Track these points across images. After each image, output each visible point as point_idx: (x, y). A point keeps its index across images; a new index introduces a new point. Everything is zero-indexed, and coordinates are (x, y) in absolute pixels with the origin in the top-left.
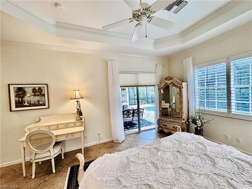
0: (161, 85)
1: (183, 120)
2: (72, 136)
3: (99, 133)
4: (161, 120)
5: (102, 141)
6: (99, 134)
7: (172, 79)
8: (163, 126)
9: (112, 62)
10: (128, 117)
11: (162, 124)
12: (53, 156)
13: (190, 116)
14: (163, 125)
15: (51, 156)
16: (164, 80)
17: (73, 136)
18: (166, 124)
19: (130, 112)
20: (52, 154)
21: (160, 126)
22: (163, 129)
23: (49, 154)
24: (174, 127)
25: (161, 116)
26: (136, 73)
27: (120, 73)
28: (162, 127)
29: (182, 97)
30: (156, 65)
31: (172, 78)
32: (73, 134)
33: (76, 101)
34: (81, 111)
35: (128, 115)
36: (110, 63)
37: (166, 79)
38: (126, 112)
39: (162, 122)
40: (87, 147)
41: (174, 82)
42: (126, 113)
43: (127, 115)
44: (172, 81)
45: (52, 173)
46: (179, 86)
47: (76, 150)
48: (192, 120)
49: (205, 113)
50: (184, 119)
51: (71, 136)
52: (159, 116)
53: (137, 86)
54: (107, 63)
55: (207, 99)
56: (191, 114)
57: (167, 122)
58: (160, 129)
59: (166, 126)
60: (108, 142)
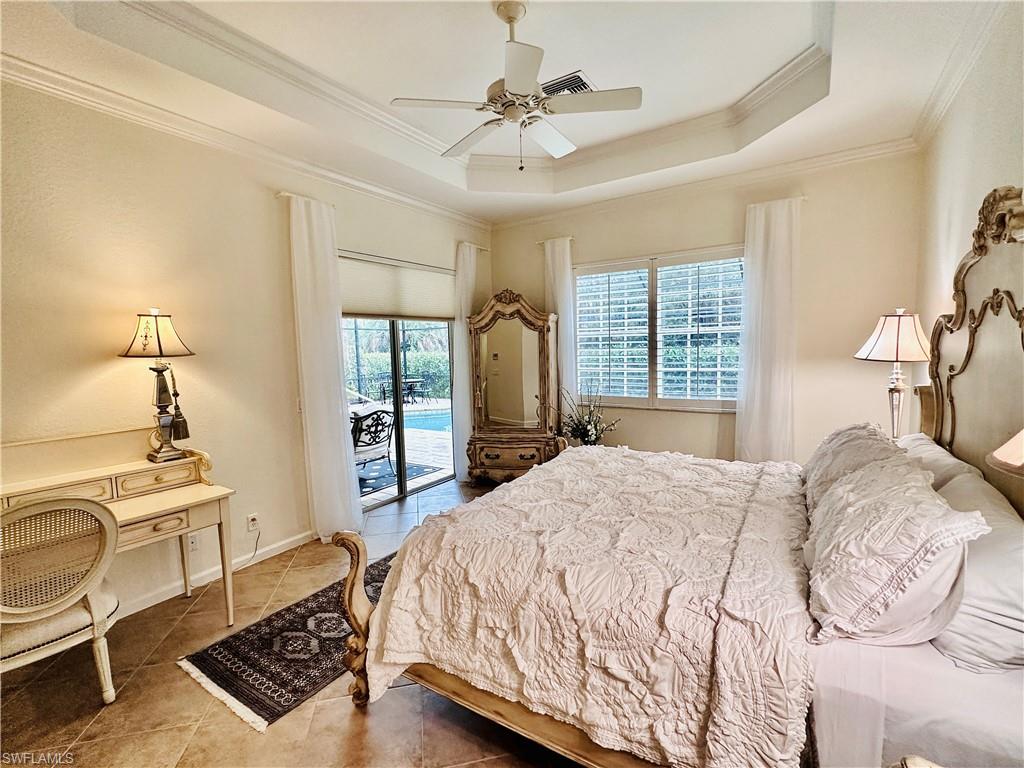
0: (483, 318)
1: (548, 432)
2: (180, 524)
3: (251, 516)
4: (480, 439)
5: (267, 548)
6: (253, 520)
7: (518, 301)
8: (487, 462)
9: (310, 202)
10: (374, 440)
11: (483, 454)
12: (103, 622)
13: (565, 419)
14: (487, 456)
15: (91, 624)
16: (493, 302)
17: (184, 525)
18: (498, 452)
19: (384, 421)
20: (99, 614)
21: (478, 462)
22: (488, 470)
23: (84, 618)
24: (522, 457)
25: (479, 427)
26: (394, 264)
27: (342, 260)
28: (482, 464)
29: (548, 359)
30: (459, 244)
31: (519, 295)
32: (183, 515)
33: (154, 366)
34: (178, 415)
35: (376, 431)
36: (298, 207)
37: (499, 298)
38: (369, 422)
39: (482, 449)
40: (203, 584)
41: (523, 311)
42: (369, 427)
43: (370, 433)
44: (517, 306)
45: (103, 704)
46: (540, 323)
47: (151, 611)
48: (570, 429)
49: (602, 404)
50: (551, 428)
51: (179, 521)
52: (474, 429)
53: (393, 317)
54: (286, 204)
55: (606, 366)
56: (566, 409)
57: (503, 443)
58: (477, 472)
59: (498, 457)
60: (296, 549)
